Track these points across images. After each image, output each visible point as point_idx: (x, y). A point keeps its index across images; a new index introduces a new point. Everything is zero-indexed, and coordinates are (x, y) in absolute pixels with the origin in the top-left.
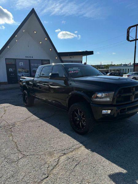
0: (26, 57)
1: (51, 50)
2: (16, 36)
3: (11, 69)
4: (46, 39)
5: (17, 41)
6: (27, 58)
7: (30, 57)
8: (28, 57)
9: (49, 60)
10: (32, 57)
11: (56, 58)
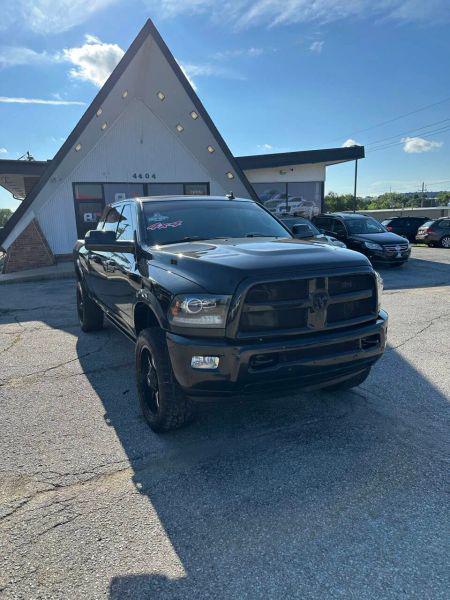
0: (135, 176)
1: (210, 150)
2: (99, 112)
3: (90, 215)
4: (194, 116)
5: (104, 127)
6: (138, 180)
7: (147, 176)
8: (140, 176)
9: (208, 184)
10: (154, 176)
11: (230, 176)
